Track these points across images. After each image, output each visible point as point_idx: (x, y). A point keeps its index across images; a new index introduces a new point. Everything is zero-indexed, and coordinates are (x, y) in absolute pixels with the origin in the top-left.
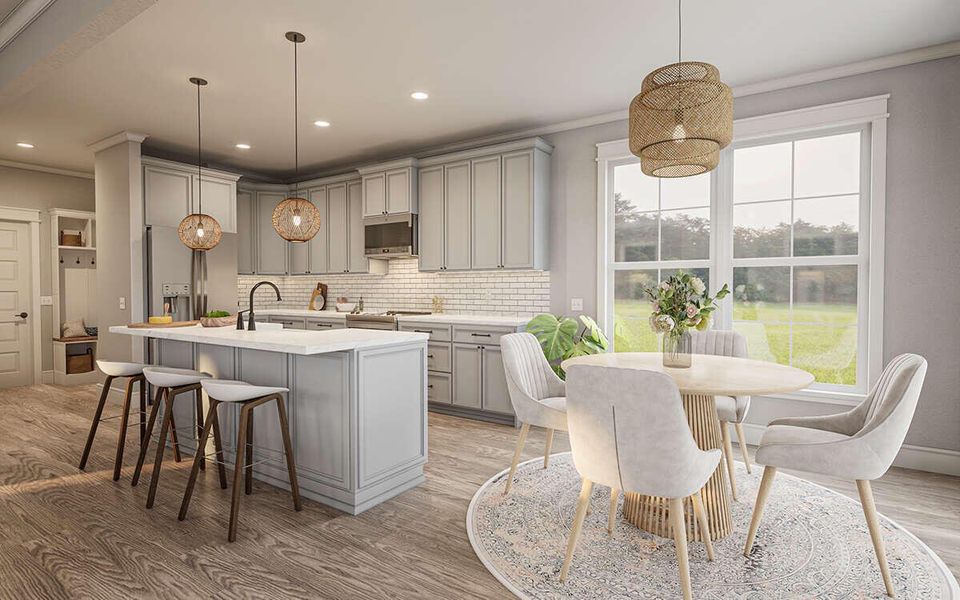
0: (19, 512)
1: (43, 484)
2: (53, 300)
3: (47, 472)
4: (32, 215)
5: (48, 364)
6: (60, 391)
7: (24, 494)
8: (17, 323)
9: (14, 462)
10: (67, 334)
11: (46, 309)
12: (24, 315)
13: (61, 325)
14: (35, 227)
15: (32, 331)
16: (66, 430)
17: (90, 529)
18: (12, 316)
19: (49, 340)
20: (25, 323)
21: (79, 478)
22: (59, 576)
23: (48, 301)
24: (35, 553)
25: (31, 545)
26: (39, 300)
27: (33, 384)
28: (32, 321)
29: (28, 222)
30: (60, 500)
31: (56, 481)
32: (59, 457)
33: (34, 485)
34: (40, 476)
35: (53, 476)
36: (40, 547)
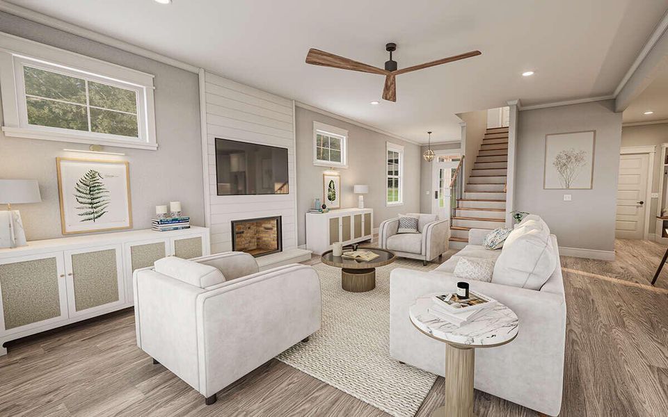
0: (617, 290)
1: (631, 283)
2: (659, 195)
3: (635, 280)
4: (651, 149)
5: (653, 229)
6: (656, 245)
7: (621, 285)
8: (638, 207)
9: (622, 271)
10: (665, 215)
11: (654, 200)
12: (642, 203)
13: (662, 209)
14: (652, 155)
15: (645, 211)
16: (652, 265)
17: (645, 309)
18: (636, 203)
19: (654, 217)
20: (642, 206)
21: (650, 288)
22: (625, 319)
23: (656, 195)
24: (618, 307)
25: (618, 304)
26: (651, 195)
27: (643, 238)
28: (645, 206)
29: (648, 153)
30: (637, 292)
31: (637, 284)
32: (643, 276)
33: (627, 283)
34: (631, 280)
35: (637, 282)
36: (620, 306)
